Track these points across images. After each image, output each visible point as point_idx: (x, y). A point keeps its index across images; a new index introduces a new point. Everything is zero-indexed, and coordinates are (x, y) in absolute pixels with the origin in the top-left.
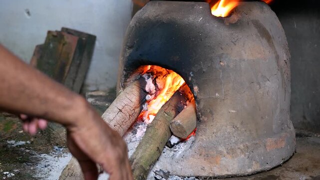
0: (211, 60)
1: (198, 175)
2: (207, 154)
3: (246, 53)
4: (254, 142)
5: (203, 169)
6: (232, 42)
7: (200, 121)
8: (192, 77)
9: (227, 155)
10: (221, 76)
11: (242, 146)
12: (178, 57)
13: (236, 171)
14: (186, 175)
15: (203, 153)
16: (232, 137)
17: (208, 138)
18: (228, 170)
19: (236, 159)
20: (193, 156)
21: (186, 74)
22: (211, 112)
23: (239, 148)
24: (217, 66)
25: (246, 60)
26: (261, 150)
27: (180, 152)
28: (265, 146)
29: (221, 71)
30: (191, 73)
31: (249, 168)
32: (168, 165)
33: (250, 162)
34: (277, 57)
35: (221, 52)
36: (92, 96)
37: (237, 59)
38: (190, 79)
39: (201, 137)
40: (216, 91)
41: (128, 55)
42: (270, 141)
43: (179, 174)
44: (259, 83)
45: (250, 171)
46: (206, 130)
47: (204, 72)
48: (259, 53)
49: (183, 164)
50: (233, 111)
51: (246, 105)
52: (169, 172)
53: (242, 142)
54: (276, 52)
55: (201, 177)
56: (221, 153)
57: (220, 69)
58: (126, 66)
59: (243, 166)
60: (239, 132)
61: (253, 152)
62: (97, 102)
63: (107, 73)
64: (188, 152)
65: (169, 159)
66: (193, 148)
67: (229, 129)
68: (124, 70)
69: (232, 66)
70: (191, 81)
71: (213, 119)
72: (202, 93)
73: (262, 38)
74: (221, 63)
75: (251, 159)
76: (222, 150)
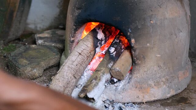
0: (144, 19)
1: (134, 102)
2: (141, 87)
3: (168, 14)
4: (171, 75)
5: (138, 97)
6: (158, 5)
7: (135, 64)
8: (130, 33)
9: (155, 87)
10: (151, 31)
11: (164, 80)
12: (119, 18)
13: (160, 97)
14: (126, 102)
15: (138, 86)
16: (157, 74)
17: (141, 75)
18: (155, 97)
19: (160, 89)
20: (131, 89)
21: (126, 30)
22: (144, 58)
23: (162, 81)
24: (149, 24)
25: (168, 18)
26: (176, 81)
27: (121, 86)
28: (178, 78)
29: (151, 27)
30: (129, 30)
31: (168, 94)
32: (112, 95)
33: (169, 90)
34: (186, 14)
35: (151, 13)
36: (41, 38)
37: (162, 18)
38: (129, 34)
39: (136, 75)
40: (148, 42)
41: (77, 14)
42: (180, 73)
43: (120, 101)
44: (176, 35)
45: (169, 96)
46: (140, 70)
47: (139, 28)
48: (176, 13)
49: (124, 94)
50: (158, 56)
51: (167, 51)
52: (113, 101)
53: (164, 77)
54: (185, 11)
55: (136, 103)
56: (150, 86)
57: (150, 26)
58: (75, 23)
59: (165, 93)
60: (162, 70)
61: (171, 83)
62: (46, 43)
63: (43, 16)
64: (127, 86)
65: (113, 91)
66: (131, 83)
67: (156, 68)
68: (74, 25)
69: (159, 24)
70: (129, 35)
71: (145, 62)
72: (137, 44)
73: (178, 1)
74: (151, 22)
75: (169, 87)
76: (151, 83)
